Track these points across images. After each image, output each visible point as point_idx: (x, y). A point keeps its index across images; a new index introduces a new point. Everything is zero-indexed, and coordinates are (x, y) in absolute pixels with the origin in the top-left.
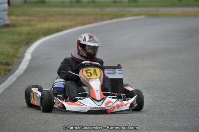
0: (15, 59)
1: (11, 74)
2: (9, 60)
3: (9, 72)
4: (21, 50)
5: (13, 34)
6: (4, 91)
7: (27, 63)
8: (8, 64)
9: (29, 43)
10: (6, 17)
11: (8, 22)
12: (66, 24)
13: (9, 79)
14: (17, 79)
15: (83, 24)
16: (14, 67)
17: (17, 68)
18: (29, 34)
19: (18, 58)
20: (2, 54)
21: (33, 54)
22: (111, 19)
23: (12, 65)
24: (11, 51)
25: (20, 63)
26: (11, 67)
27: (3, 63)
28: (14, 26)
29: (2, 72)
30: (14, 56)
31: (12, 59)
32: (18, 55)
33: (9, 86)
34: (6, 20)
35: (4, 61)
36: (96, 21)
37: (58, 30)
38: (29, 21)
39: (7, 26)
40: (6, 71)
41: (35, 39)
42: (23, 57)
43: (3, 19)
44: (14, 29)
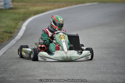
0: (16, 30)
1: (13, 39)
2: (12, 30)
3: (11, 38)
4: (20, 24)
5: (15, 14)
6: (8, 49)
7: (23, 32)
8: (11, 33)
9: (24, 20)
10: (11, 3)
11: (12, 6)
12: (48, 7)
13: (11, 42)
14: (16, 42)
15: (59, 8)
16: (15, 34)
17: (16, 35)
18: (25, 13)
19: (18, 29)
20: (7, 26)
21: (27, 26)
22: (76, 4)
23: (14, 33)
24: (13, 24)
25: (18, 32)
26: (13, 34)
27: (8, 32)
28: (15, 8)
29: (7, 38)
30: (15, 28)
31: (14, 29)
32: (17, 27)
33: (11, 47)
34: (10, 5)
35: (9, 31)
36: (67, 5)
37: (43, 11)
38: (25, 6)
39: (11, 9)
40: (10, 37)
41: (29, 17)
42: (20, 28)
43: (8, 4)
44: (15, 11)
